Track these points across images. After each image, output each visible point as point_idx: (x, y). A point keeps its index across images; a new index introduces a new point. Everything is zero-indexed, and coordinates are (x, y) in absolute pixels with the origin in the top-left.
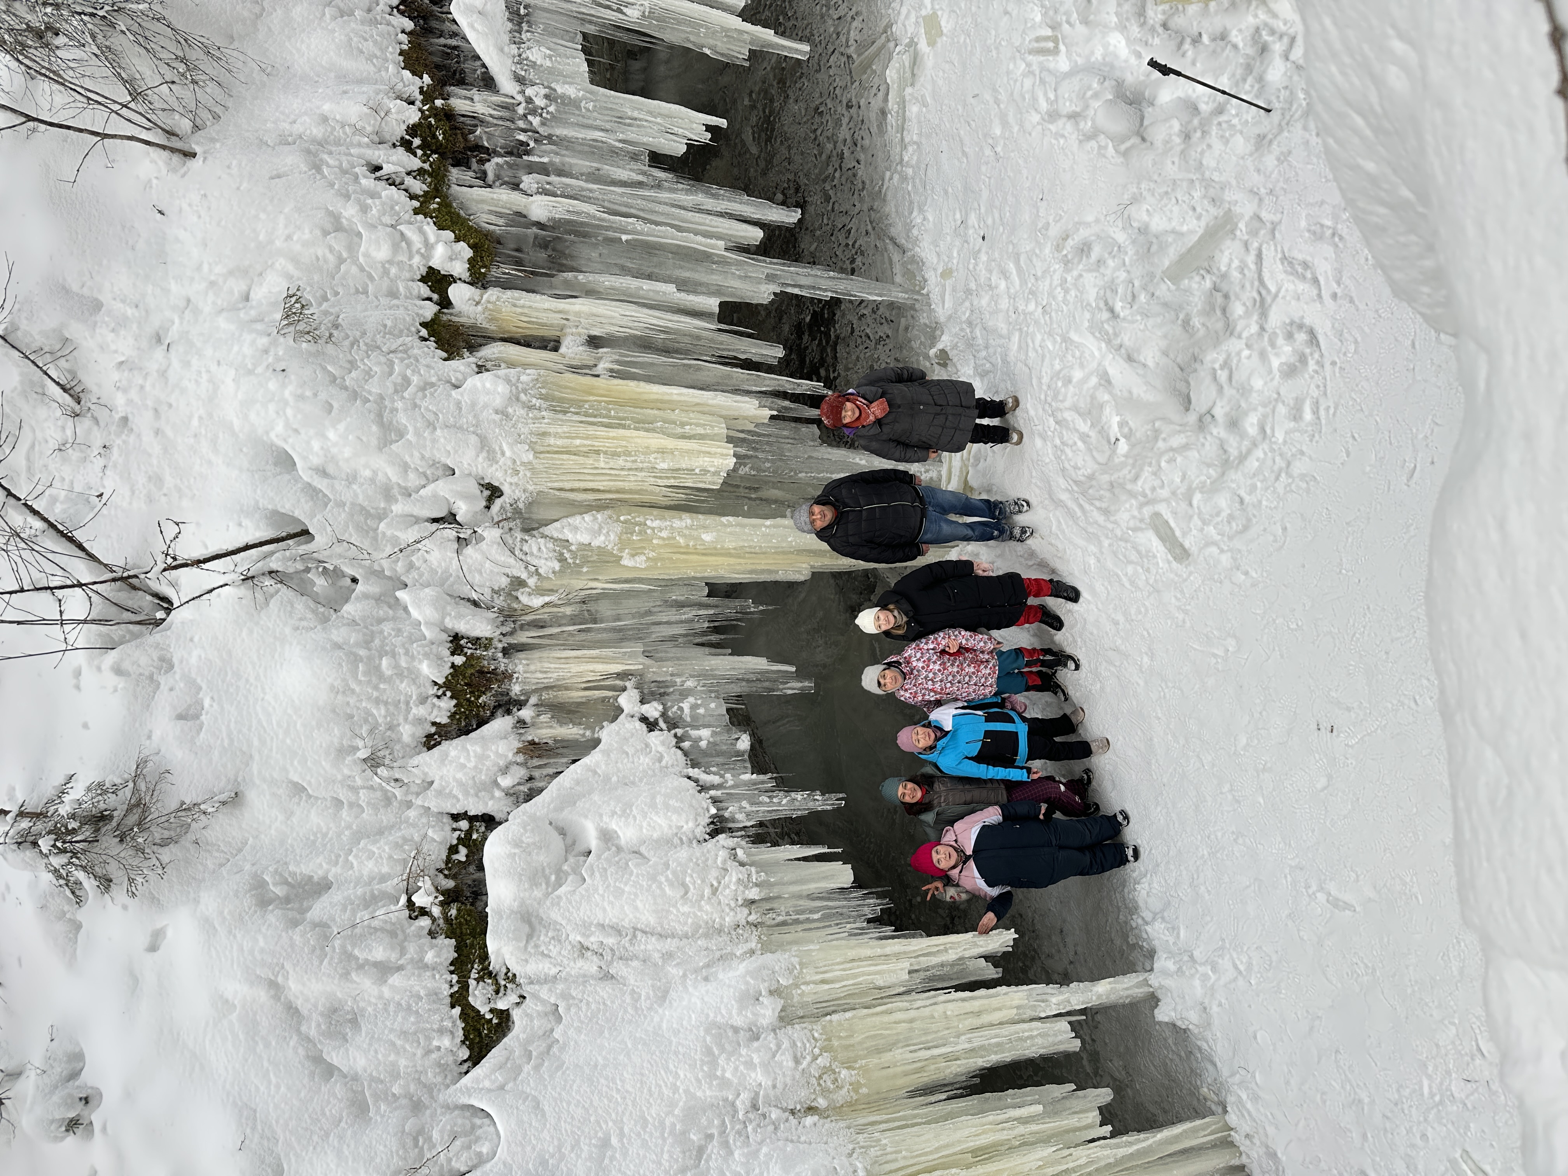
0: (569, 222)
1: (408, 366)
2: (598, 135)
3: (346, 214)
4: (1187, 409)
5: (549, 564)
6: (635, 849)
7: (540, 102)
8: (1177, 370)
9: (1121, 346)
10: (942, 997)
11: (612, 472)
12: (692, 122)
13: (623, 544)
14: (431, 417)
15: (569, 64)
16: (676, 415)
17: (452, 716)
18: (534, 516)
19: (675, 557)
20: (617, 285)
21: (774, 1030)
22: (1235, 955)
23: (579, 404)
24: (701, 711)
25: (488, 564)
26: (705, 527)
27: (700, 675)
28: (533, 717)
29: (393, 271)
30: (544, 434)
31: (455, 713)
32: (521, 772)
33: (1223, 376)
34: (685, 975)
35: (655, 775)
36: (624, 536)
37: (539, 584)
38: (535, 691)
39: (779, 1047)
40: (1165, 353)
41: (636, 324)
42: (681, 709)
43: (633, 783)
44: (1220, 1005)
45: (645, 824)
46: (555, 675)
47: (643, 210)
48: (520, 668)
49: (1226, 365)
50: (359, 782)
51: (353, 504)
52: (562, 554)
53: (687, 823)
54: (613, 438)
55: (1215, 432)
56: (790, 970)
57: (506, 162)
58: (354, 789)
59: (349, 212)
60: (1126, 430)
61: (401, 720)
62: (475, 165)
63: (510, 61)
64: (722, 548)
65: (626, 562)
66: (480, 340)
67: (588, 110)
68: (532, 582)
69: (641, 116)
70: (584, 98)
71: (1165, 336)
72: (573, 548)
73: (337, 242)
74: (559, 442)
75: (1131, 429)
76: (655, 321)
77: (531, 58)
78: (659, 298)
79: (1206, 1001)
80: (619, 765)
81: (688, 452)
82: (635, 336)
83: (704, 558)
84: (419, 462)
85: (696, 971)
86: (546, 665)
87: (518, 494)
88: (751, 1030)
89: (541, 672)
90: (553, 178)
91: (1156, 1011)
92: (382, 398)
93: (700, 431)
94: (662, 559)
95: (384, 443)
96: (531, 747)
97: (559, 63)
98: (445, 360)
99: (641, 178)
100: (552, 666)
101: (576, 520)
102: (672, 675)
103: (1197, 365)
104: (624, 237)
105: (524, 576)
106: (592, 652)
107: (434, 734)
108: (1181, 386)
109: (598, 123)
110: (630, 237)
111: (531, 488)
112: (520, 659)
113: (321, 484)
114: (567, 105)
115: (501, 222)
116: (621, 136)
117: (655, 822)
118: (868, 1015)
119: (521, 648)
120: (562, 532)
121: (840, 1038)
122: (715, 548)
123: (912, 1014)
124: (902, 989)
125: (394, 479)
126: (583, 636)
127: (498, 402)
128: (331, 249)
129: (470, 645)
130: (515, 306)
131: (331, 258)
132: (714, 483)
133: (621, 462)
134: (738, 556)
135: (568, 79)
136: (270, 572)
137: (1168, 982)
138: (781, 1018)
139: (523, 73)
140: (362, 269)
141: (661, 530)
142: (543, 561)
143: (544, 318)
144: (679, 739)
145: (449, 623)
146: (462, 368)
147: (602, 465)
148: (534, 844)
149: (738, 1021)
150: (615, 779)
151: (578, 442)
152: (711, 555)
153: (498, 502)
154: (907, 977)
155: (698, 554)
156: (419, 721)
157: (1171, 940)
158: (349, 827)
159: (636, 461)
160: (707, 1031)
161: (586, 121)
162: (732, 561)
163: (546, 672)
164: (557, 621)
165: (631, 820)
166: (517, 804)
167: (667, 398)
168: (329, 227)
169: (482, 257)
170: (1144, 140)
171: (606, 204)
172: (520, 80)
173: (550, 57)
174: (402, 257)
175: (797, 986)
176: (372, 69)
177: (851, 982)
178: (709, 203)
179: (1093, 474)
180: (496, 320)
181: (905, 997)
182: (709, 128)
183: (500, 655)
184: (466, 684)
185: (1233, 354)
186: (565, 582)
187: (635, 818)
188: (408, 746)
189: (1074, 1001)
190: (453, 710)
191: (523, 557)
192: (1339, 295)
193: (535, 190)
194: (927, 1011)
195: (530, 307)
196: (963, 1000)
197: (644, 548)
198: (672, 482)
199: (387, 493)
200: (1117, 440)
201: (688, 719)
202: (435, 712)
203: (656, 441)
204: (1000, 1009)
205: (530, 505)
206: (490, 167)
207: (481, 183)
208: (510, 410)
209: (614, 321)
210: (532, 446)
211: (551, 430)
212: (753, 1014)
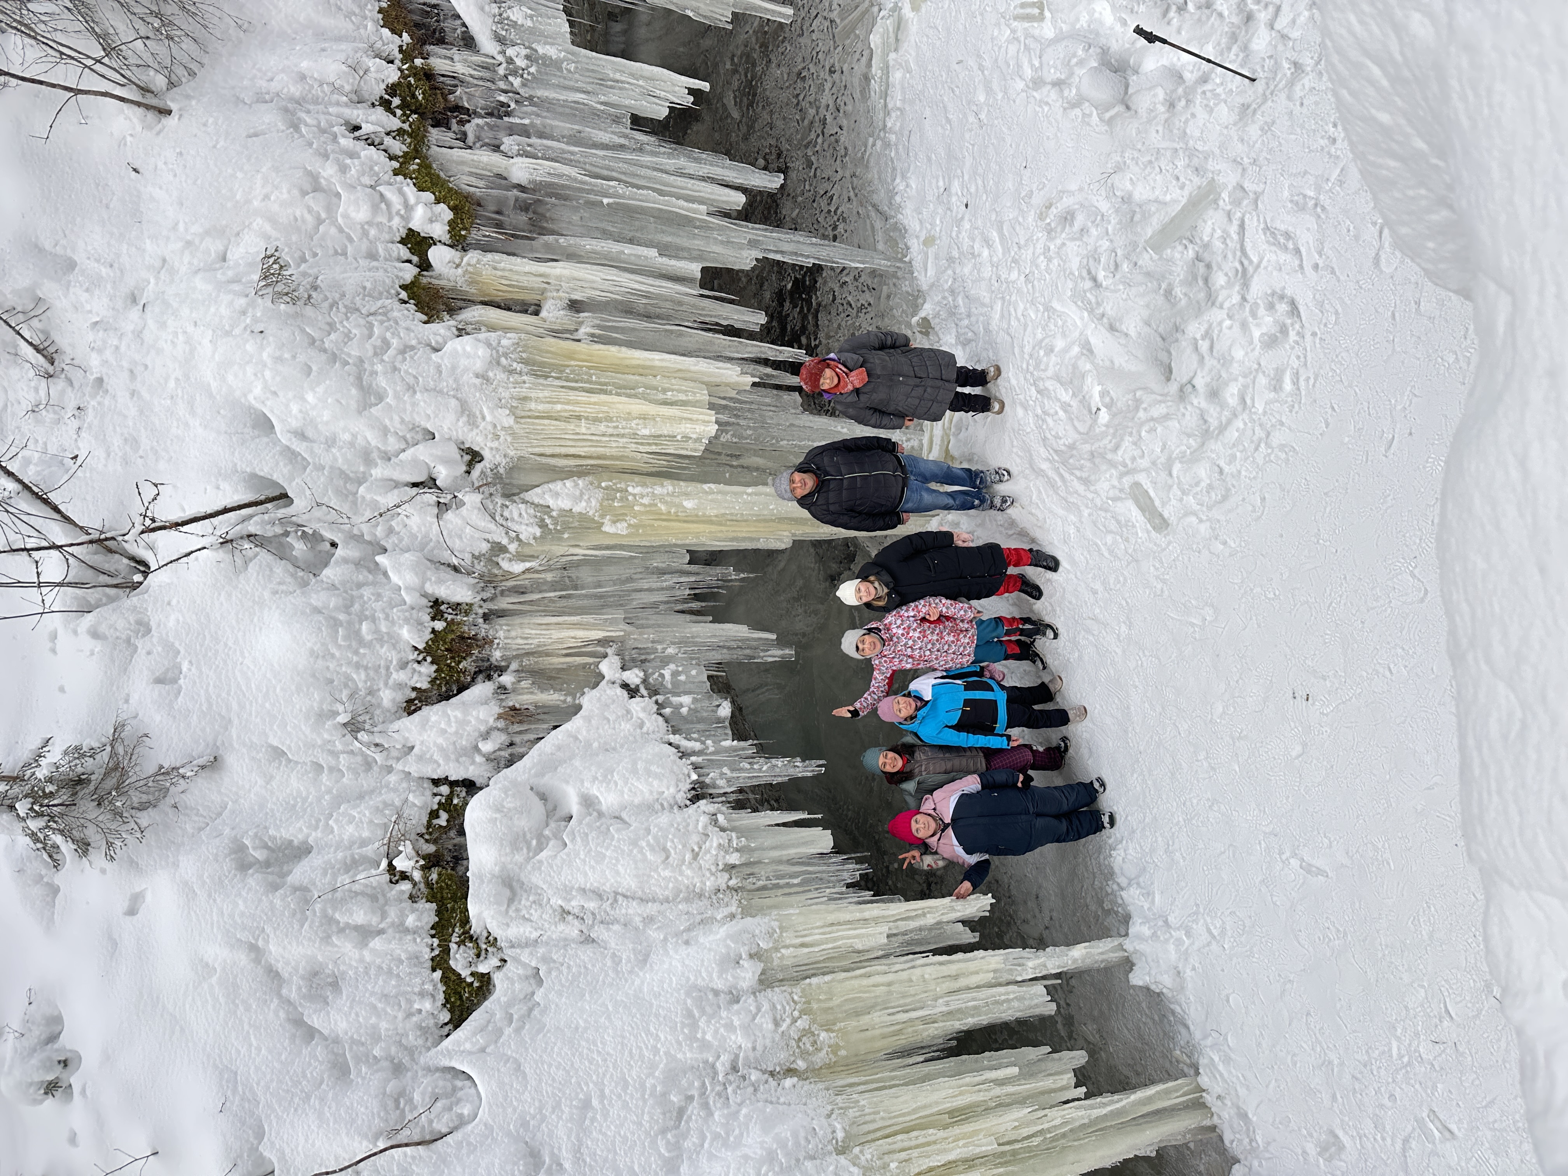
0: (550, 185)
1: (387, 329)
2: (579, 97)
3: (324, 174)
4: (1168, 379)
5: (530, 529)
6: (617, 814)
7: (521, 63)
8: (1159, 339)
9: (1103, 315)
10: (920, 960)
11: (594, 438)
12: (674, 85)
13: (604, 511)
14: (411, 381)
15: (550, 25)
16: (658, 381)
17: (432, 682)
18: (515, 482)
19: (656, 524)
20: (599, 248)
21: (754, 993)
22: (1208, 920)
23: (560, 369)
24: (682, 678)
25: (468, 529)
26: (687, 495)
27: (682, 642)
28: (513, 683)
29: (373, 232)
30: (525, 399)
31: (436, 678)
32: (500, 739)
33: (1204, 346)
34: (665, 939)
35: (636, 741)
36: (606, 503)
37: (520, 549)
38: (516, 657)
39: (759, 1009)
40: (1148, 324)
41: (618, 289)
42: (662, 676)
43: (614, 749)
44: (1194, 969)
45: (626, 790)
46: (536, 641)
47: (624, 173)
48: (501, 634)
49: (1207, 335)
50: (339, 746)
51: (331, 467)
52: (543, 520)
53: (668, 789)
54: (595, 404)
55: (1195, 402)
56: (770, 934)
57: (487, 124)
58: (335, 754)
59: (328, 172)
60: (1107, 400)
61: (381, 685)
62: (455, 126)
63: (491, 20)
64: (704, 515)
65: (608, 528)
66: (460, 304)
67: (569, 71)
68: (513, 547)
69: (623, 79)
70: (565, 59)
71: (1147, 306)
72: (554, 514)
73: (316, 203)
74: (541, 407)
75: (1112, 399)
76: (637, 286)
77: (512, 17)
78: (641, 262)
79: (1180, 966)
80: (601, 731)
81: (671, 419)
82: (616, 300)
83: (685, 525)
84: (399, 426)
85: (677, 935)
86: (527, 631)
87: (498, 459)
88: (731, 993)
89: (522, 638)
90: (534, 140)
91: (1131, 976)
92: (361, 361)
93: (682, 397)
94: (644, 526)
95: (364, 406)
96: (512, 713)
97: (540, 23)
98: (425, 323)
99: (622, 141)
100: (533, 632)
101: (558, 486)
102: (653, 642)
103: (1179, 335)
104: (606, 201)
105: (505, 541)
106: (573, 618)
107: (414, 700)
108: (1163, 356)
109: (580, 84)
110: (611, 200)
111: (512, 453)
112: (501, 625)
113: (299, 447)
114: (548, 66)
115: (481, 184)
116: (603, 98)
117: (636, 787)
118: (847, 979)
119: (501, 614)
120: (542, 498)
121: (819, 1001)
122: (697, 516)
123: (891, 977)
124: (881, 953)
125: (374, 443)
126: (564, 603)
127: (479, 366)
128: (310, 210)
129: (450, 610)
130: (495, 269)
131: (309, 218)
132: (695, 450)
133: (602, 428)
134: (720, 524)
135: (549, 39)
136: (249, 536)
137: (1141, 947)
138: (761, 981)
139: (504, 33)
140: (341, 230)
141: (642, 496)
142: (524, 527)
143: (525, 281)
144: (660, 706)
145: (430, 588)
146: (442, 331)
147: (584, 430)
148: (515, 809)
149: (719, 985)
150: (595, 745)
151: (559, 407)
152: (693, 522)
153: (479, 467)
154: (886, 941)
155: (679, 521)
156: (400, 686)
157: (1146, 906)
158: (329, 791)
159: (617, 427)
160: (688, 994)
161: (567, 83)
162: (714, 528)
163: (527, 638)
164: (538, 587)
165: (612, 785)
166: (498, 770)
167: (648, 363)
168: (307, 187)
169: (462, 220)
170: (1128, 108)
171: (588, 167)
172: (500, 40)
173: (531, 17)
174: (382, 219)
175: (777, 949)
176: (351, 26)
177: (830, 946)
178: (692, 167)
179: (1074, 443)
180: (477, 282)
181: (884, 961)
182: (691, 91)
183: (481, 620)
184: (447, 650)
185: (1215, 324)
186: (546, 548)
187: (616, 784)
188: (389, 711)
189: (1050, 965)
190: (434, 675)
191: (504, 523)
192: (1321, 265)
193: (515, 152)
194: (904, 975)
195: (511, 270)
196: (941, 964)
197: (626, 515)
198: (654, 448)
199: (367, 457)
200: (1098, 409)
201: (670, 686)
202: (416, 678)
203: (637, 407)
204: (977, 973)
205: (511, 470)
206: (470, 128)
207: (461, 144)
208: (491, 374)
209: (595, 286)
210: (513, 410)
211: (532, 395)
212: (733, 976)
